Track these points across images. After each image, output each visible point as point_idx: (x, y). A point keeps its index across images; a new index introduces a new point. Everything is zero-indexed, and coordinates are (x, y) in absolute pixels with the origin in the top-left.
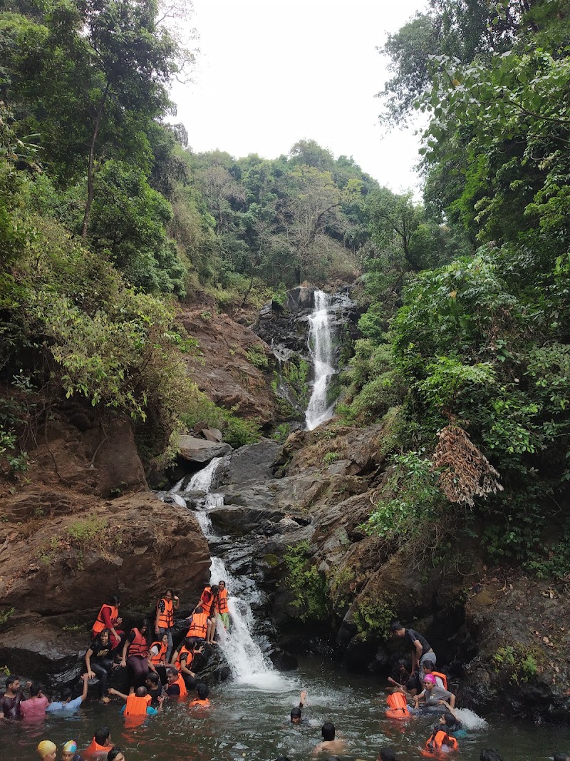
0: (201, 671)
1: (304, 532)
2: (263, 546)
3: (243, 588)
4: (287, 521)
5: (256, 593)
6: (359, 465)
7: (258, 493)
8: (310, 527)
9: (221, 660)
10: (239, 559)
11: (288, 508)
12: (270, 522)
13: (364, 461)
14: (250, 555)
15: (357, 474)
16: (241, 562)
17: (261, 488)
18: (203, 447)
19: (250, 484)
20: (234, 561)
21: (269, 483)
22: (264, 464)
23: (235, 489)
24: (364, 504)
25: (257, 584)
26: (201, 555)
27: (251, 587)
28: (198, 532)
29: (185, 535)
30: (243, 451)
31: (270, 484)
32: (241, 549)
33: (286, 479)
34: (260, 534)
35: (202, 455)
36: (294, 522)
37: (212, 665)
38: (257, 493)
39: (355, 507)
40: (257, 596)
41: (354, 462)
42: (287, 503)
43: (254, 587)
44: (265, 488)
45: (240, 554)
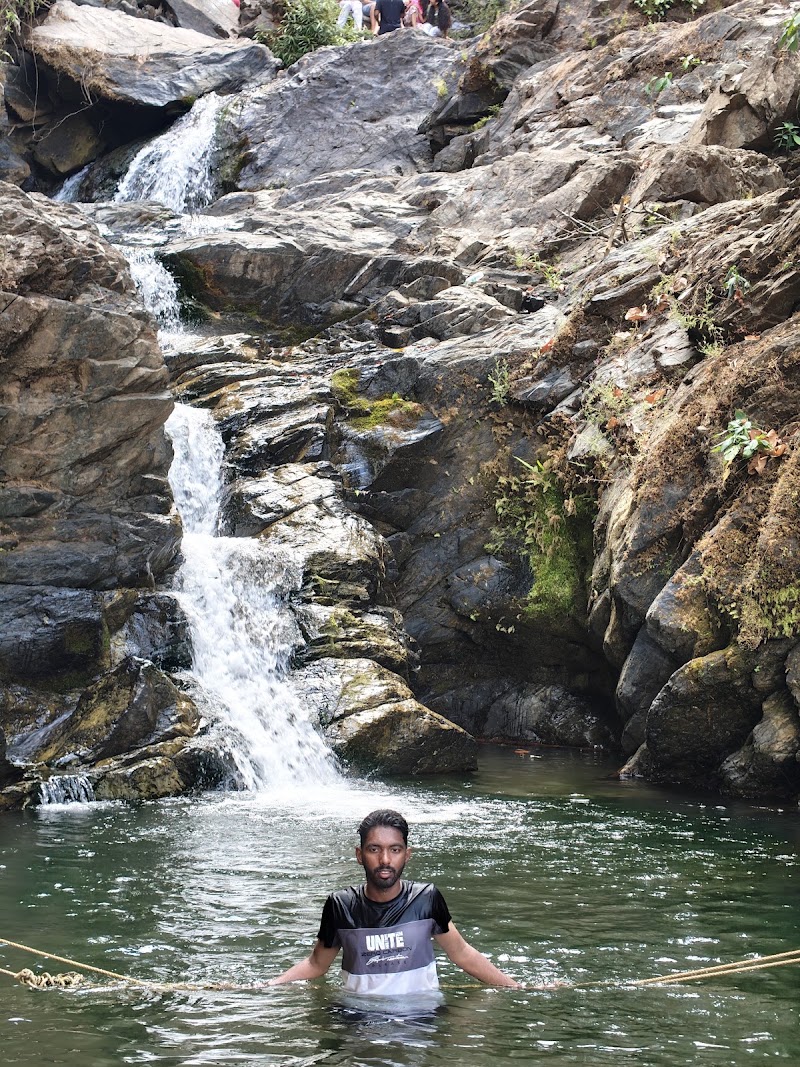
0: (129, 750)
1: (526, 329)
2: (369, 372)
3: (290, 505)
4: (467, 295)
5: (337, 521)
6: (760, 111)
7: (372, 219)
8: (549, 311)
9: (203, 723)
10: (277, 411)
11: (474, 255)
12: (402, 299)
13: (778, 95)
14: (322, 398)
15: (746, 147)
16: (287, 421)
17: (379, 202)
18: (164, 49)
19: (336, 186)
20: (260, 416)
21: (411, 184)
22: (394, 121)
23: (283, 203)
24: (756, 227)
25: (342, 494)
26: (130, 371)
27: (319, 502)
28: (120, 288)
29: (70, 296)
30: (314, 70)
31: (417, 191)
32: (287, 379)
33: (477, 174)
34: (361, 337)
35: (160, 81)
36: (491, 301)
37: (171, 736)
38: (362, 220)
39: (724, 237)
40: (340, 532)
41: (738, 102)
42: (469, 236)
43: (329, 502)
44: (394, 204)
45: (282, 396)
